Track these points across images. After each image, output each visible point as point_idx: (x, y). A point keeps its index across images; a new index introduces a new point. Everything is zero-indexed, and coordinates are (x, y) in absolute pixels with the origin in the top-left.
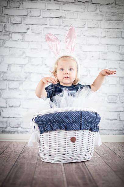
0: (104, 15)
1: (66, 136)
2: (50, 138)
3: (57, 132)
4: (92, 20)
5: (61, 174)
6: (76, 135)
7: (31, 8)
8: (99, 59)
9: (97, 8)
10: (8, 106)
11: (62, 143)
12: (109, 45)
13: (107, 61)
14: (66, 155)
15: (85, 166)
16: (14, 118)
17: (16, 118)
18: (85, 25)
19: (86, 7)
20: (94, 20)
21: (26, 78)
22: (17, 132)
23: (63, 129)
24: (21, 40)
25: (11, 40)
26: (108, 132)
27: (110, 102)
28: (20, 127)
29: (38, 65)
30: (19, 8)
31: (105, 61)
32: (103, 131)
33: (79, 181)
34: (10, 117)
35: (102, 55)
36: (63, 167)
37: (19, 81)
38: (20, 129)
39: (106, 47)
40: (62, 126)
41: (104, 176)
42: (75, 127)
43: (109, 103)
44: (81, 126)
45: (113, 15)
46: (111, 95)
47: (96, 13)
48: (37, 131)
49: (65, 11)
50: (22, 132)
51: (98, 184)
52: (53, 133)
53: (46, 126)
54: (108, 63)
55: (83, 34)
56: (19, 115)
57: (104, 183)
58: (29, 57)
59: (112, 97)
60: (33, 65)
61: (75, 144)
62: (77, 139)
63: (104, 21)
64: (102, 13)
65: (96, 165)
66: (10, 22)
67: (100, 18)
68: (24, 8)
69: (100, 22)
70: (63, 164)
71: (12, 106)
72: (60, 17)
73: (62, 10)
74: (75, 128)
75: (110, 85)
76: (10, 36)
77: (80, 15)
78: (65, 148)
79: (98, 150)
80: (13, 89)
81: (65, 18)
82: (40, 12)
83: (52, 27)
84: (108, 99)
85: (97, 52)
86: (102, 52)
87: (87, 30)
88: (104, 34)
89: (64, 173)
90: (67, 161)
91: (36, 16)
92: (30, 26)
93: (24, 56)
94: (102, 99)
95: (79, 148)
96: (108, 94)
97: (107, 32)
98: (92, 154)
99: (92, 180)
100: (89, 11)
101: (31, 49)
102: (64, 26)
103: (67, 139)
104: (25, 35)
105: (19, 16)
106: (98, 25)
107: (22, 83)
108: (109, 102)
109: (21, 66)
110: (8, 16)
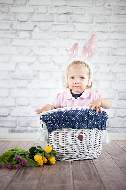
0: (113, 9)
1: (73, 134)
2: (57, 136)
3: (64, 130)
4: (101, 15)
5: (68, 170)
6: (83, 133)
7: (37, 5)
8: (109, 55)
9: (105, 3)
10: (17, 105)
11: (70, 141)
12: (119, 40)
13: (117, 57)
14: (74, 153)
15: (92, 163)
16: (23, 117)
17: (25, 117)
18: (93, 20)
19: (94, 2)
20: (103, 15)
21: (34, 76)
22: (27, 131)
23: (70, 128)
24: (28, 38)
25: (18, 38)
26: (119, 130)
27: (121, 98)
28: (29, 126)
29: (46, 63)
30: (26, 6)
31: (115, 57)
32: (115, 128)
33: (85, 176)
34: (19, 116)
35: (112, 51)
36: (70, 164)
37: (28, 79)
38: (29, 128)
39: (116, 43)
40: (69, 125)
41: (110, 172)
42: (82, 125)
43: (120, 100)
44: (88, 124)
45: (122, 9)
46: (122, 92)
47: (104, 8)
48: (45, 129)
49: (72, 6)
50: (32, 132)
51: (102, 179)
52: (60, 131)
53: (53, 125)
54: (118, 58)
55: (91, 29)
56: (28, 114)
57: (108, 178)
58: (37, 55)
59: (123, 93)
60: (41, 63)
61: (82, 142)
62: (84, 137)
63: (113, 15)
64: (111, 7)
65: (104, 162)
66: (16, 20)
67: (108, 12)
68: (30, 5)
69: (109, 17)
70: (71, 161)
71: (21, 105)
72: (67, 14)
73: (70, 6)
74: (82, 127)
75: (120, 81)
76: (17, 34)
77: (88, 10)
78: (73, 146)
79: (108, 148)
80: (22, 88)
81: (72, 14)
82: (47, 9)
83: (59, 23)
84: (119, 96)
85: (106, 47)
86: (111, 47)
87: (95, 26)
88: (113, 29)
89: (71, 169)
90: (75, 159)
91: (42, 13)
92: (38, 24)
93: (32, 54)
94: (113, 96)
95: (86, 146)
96: (119, 91)
97: (116, 27)
98: (100, 152)
99: (97, 175)
100: (97, 5)
101: (39, 47)
102: (72, 22)
103: (74, 137)
104: (33, 33)
105: (26, 14)
106: (107, 20)
107: (31, 82)
108: (119, 98)
109: (30, 64)
110: (15, 14)
